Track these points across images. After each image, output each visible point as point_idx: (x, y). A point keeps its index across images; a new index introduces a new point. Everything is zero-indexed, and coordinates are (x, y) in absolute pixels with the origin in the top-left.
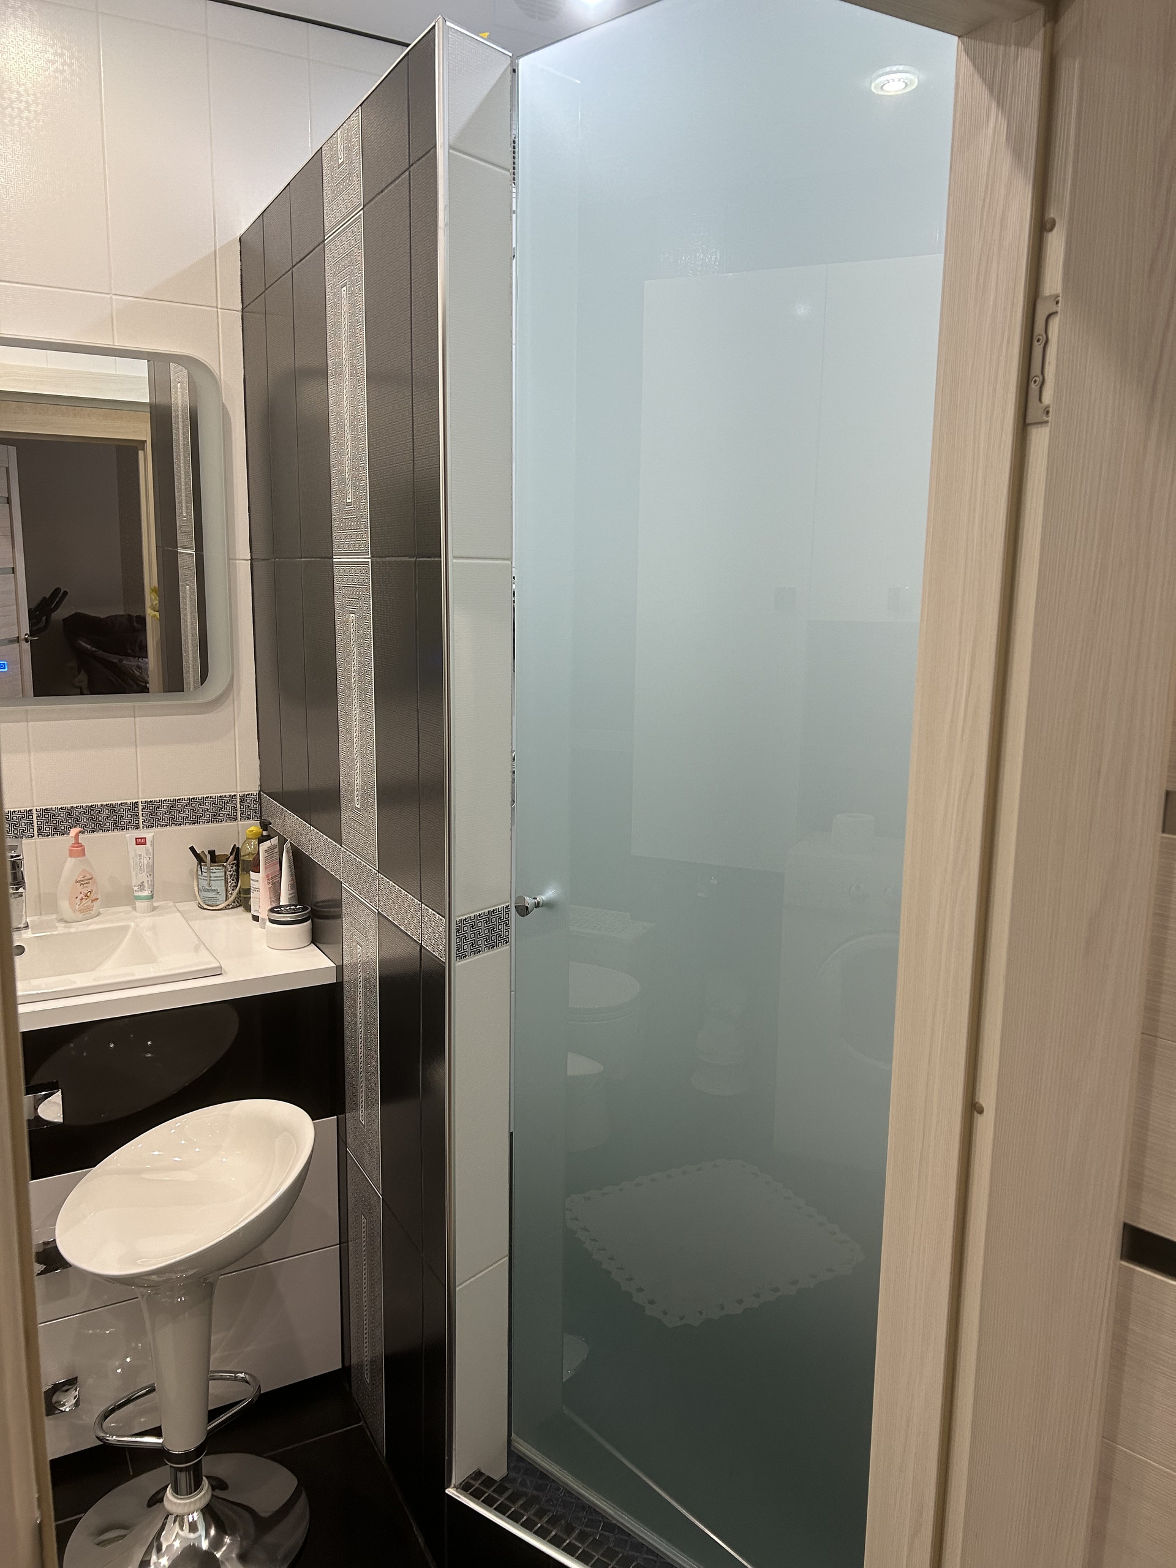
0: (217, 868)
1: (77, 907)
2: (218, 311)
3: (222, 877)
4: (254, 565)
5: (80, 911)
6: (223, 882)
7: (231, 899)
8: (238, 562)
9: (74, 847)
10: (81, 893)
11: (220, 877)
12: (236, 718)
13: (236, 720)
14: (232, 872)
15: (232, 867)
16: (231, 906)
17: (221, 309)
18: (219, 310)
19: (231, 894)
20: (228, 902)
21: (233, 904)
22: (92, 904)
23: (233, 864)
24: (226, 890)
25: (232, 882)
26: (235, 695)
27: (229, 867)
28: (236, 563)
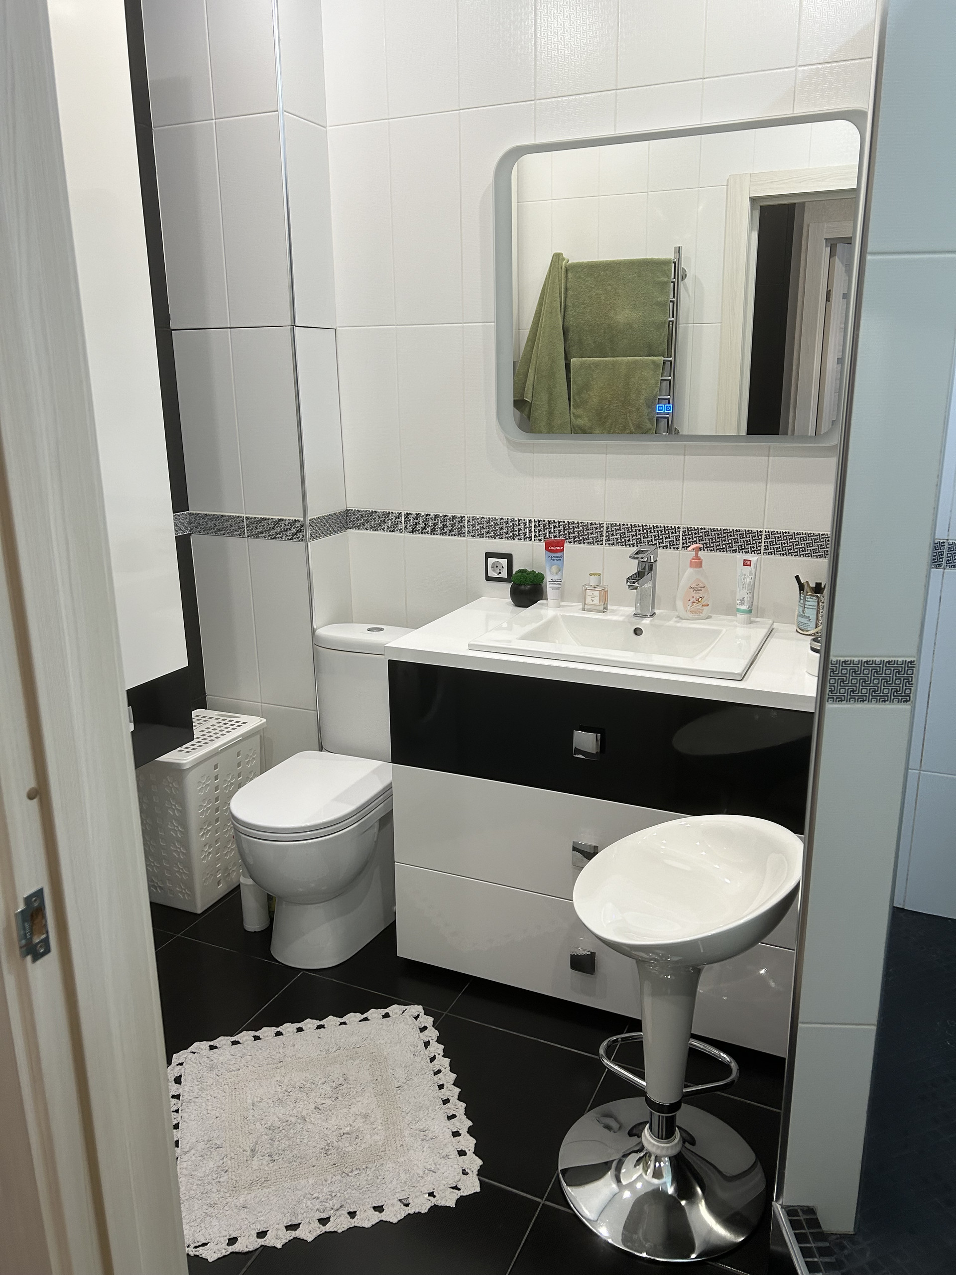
0: (812, 597)
1: (689, 608)
3: (816, 606)
5: (692, 612)
6: (815, 612)
7: (820, 629)
9: (693, 559)
10: (693, 597)
20: (817, 630)
22: (702, 608)
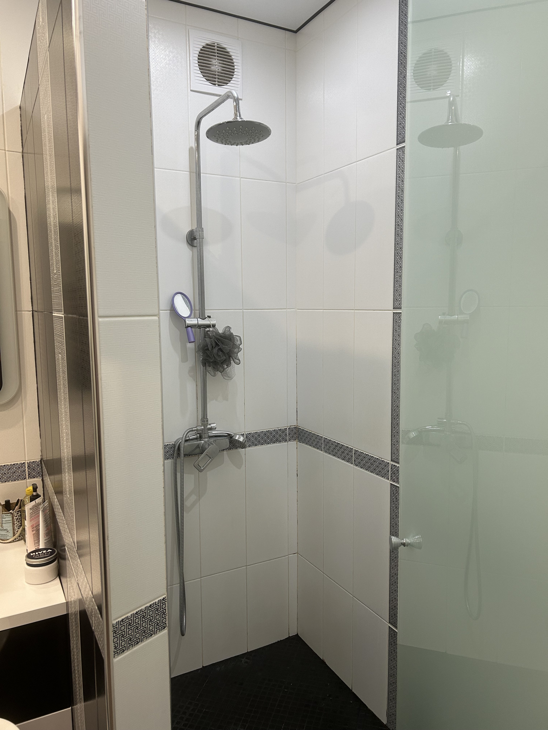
0: (7, 515)
2: (5, 153)
3: (11, 520)
4: (34, 315)
6: (11, 524)
7: (17, 535)
8: (23, 312)
11: (9, 521)
12: (24, 412)
13: (24, 414)
14: (17, 517)
15: (18, 514)
16: (17, 540)
17: (7, 151)
18: (7, 152)
19: (17, 531)
20: (15, 537)
21: (19, 538)
23: (18, 511)
24: (14, 529)
25: (18, 523)
26: (23, 397)
27: (15, 514)
28: (22, 314)
